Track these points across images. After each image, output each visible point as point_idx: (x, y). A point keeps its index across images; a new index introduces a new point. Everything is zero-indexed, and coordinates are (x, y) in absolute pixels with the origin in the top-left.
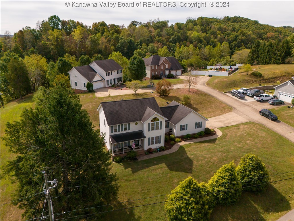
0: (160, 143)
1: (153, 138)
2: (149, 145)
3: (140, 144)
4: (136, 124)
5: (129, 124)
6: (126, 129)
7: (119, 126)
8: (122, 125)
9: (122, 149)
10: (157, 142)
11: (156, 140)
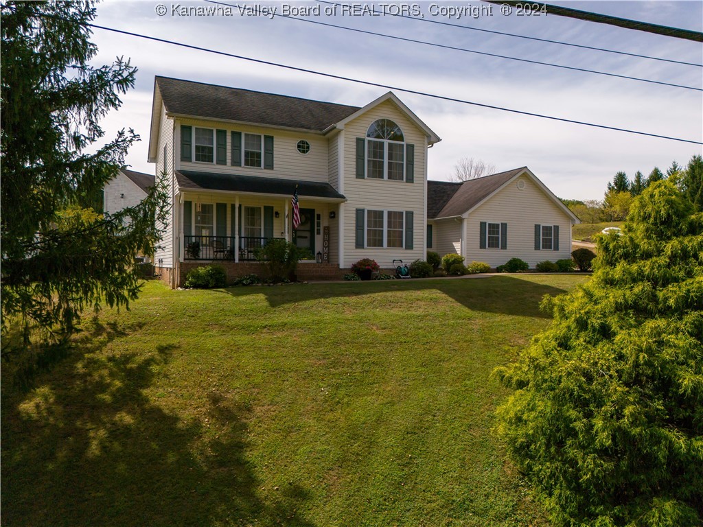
0: (410, 246)
1: (376, 216)
2: (359, 245)
3: (319, 247)
4: (303, 147)
5: (269, 139)
6: (253, 159)
7: (222, 134)
8: (236, 135)
9: (232, 252)
10: (395, 242)
11: (389, 226)
